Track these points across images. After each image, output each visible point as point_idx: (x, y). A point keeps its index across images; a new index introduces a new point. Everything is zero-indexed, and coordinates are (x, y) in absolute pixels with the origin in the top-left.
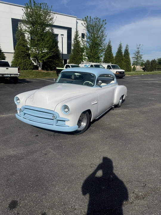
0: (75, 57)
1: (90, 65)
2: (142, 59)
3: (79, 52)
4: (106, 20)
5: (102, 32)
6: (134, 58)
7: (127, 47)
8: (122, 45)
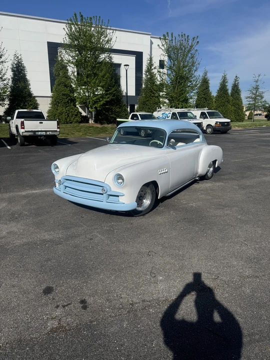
0: (147, 101)
1: (171, 113)
2: (263, 100)
3: (154, 92)
4: (198, 36)
5: (192, 57)
6: (248, 97)
7: (236, 80)
8: (227, 76)
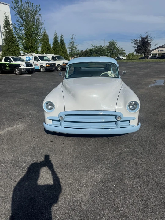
1: (34, 57)
2: (77, 50)
4: (39, 5)
5: (38, 19)
6: (69, 48)
7: (62, 37)
8: (57, 34)
